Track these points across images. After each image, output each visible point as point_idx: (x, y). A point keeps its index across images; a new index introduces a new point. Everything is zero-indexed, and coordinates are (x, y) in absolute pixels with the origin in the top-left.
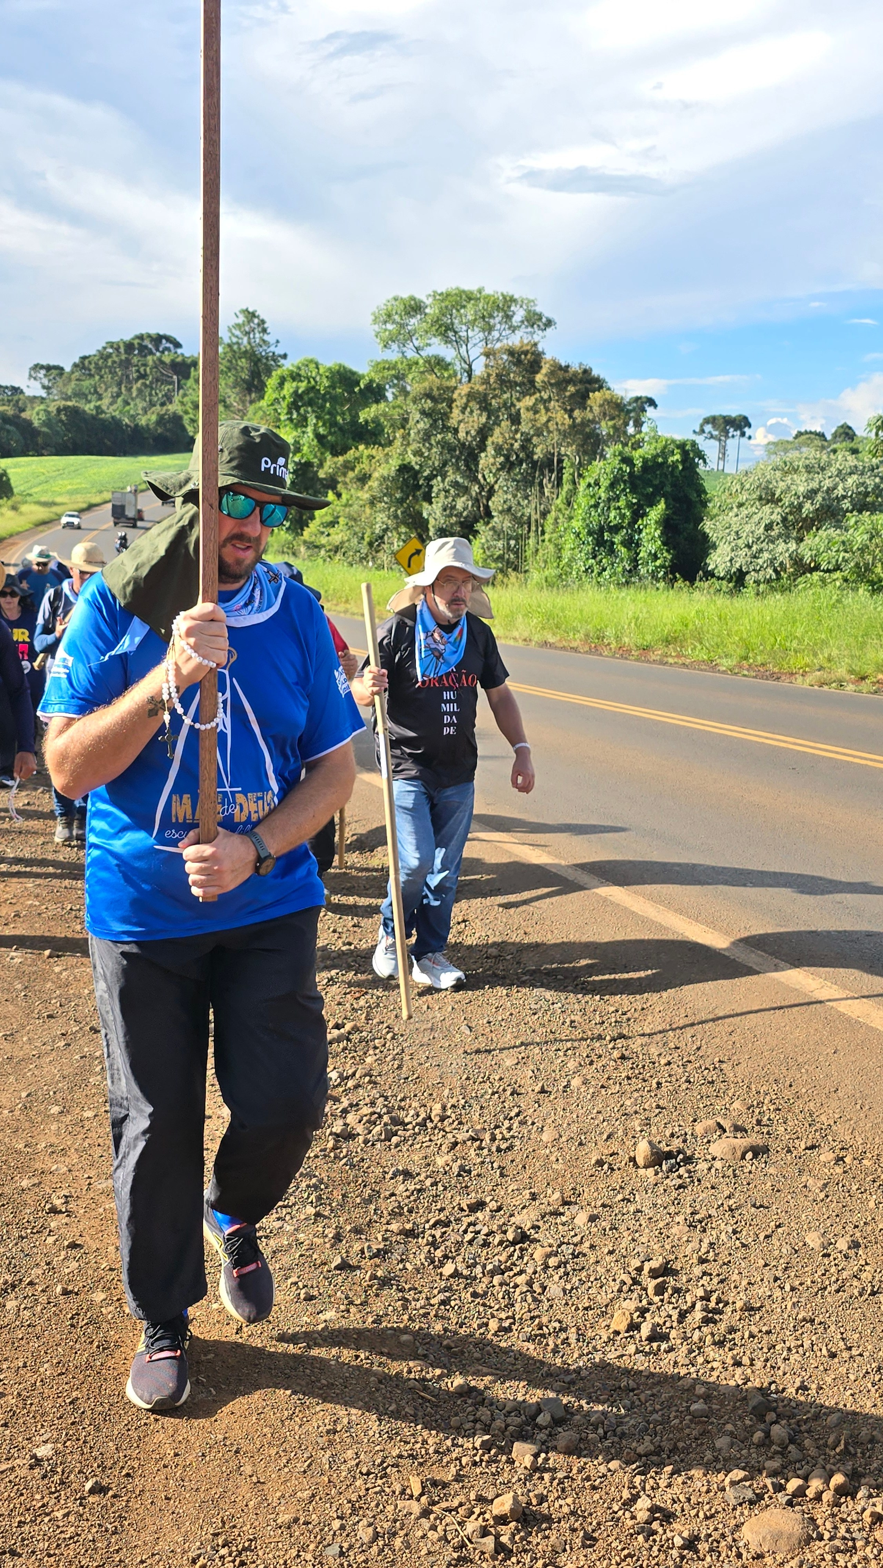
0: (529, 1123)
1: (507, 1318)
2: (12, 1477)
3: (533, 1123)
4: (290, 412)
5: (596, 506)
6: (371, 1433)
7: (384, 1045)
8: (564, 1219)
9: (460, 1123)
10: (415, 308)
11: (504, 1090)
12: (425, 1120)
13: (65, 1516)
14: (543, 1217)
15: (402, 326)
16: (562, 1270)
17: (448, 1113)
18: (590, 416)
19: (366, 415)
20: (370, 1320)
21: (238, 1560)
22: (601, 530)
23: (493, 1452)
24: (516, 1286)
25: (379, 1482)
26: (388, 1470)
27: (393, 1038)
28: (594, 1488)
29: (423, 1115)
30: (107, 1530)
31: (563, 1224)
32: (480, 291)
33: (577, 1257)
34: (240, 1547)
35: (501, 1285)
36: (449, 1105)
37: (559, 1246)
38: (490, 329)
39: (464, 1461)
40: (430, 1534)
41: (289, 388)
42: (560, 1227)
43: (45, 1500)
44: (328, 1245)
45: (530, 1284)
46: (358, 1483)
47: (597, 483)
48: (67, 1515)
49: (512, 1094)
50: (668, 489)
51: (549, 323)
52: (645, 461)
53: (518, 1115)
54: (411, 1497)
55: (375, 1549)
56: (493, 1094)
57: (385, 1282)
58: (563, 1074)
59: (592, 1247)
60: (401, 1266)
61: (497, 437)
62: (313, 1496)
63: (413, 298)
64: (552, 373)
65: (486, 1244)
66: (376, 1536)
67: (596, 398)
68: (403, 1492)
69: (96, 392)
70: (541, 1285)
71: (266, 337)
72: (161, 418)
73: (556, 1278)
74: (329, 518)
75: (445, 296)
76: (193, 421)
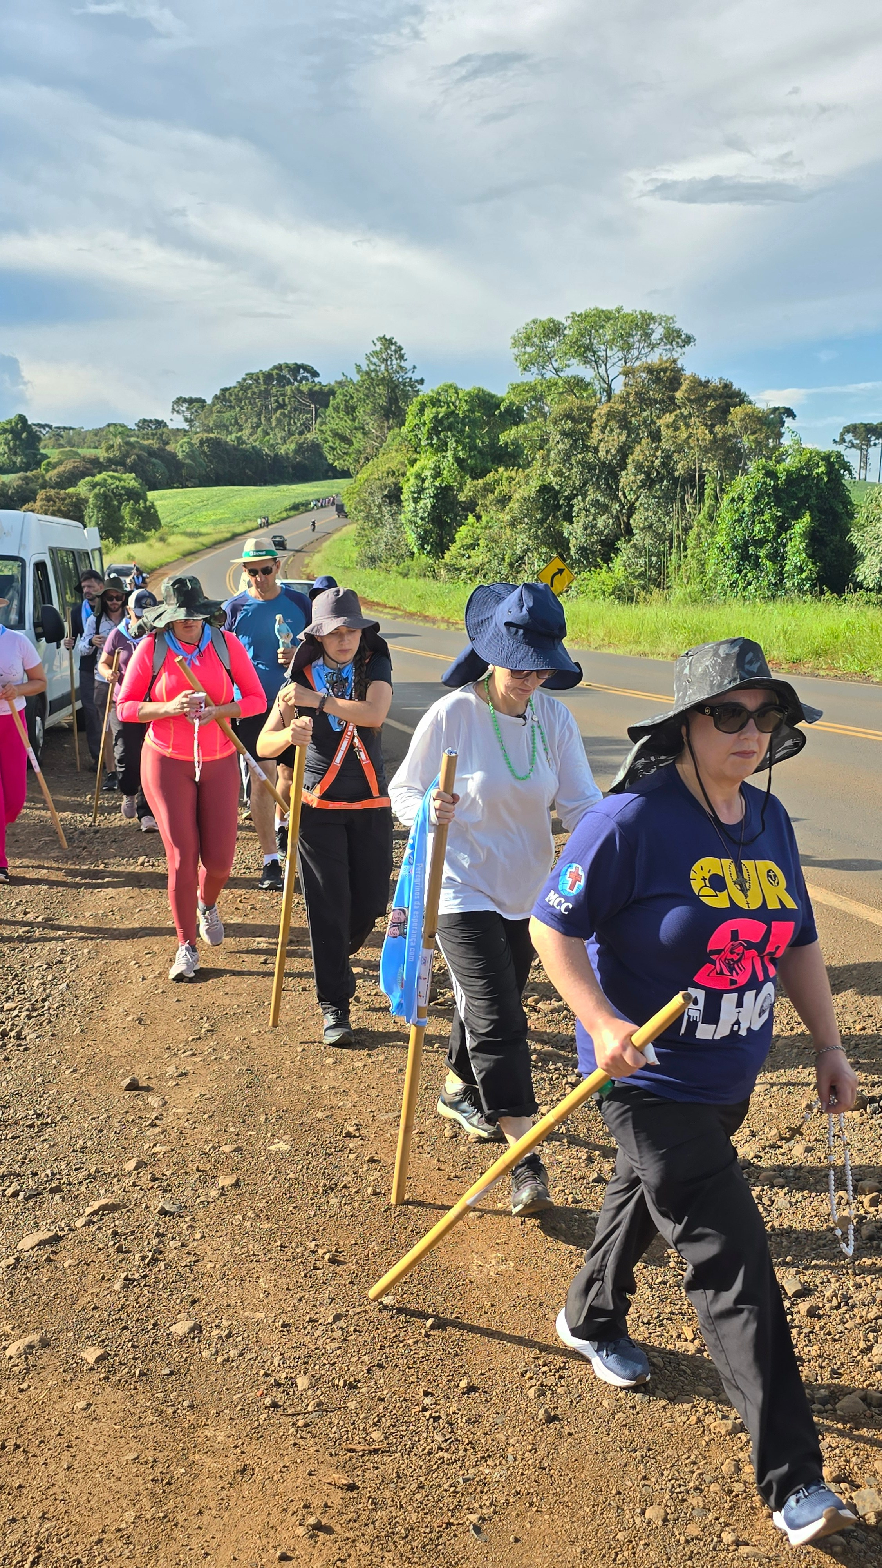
2: (367, 1317)
4: (430, 438)
5: (740, 520)
6: (645, 1296)
8: (782, 1150)
10: (553, 330)
14: (764, 1149)
15: (541, 348)
18: (731, 431)
19: (506, 437)
21: (557, 1375)
22: (746, 544)
25: (658, 1329)
26: (664, 1322)
28: (835, 1340)
30: (449, 1353)
32: (618, 311)
34: (557, 1367)
38: (629, 348)
41: (429, 413)
42: (780, 1157)
43: (397, 1332)
44: (583, 1165)
46: (642, 1329)
47: (741, 498)
48: (416, 1342)
50: (813, 501)
51: (688, 340)
52: (789, 474)
54: (686, 1340)
61: (637, 454)
63: (552, 321)
64: (692, 389)
67: (737, 413)
68: (679, 1336)
69: (237, 423)
70: (770, 1199)
71: (403, 364)
72: (300, 446)
73: (782, 1194)
74: (469, 541)
75: (584, 317)
76: (333, 449)
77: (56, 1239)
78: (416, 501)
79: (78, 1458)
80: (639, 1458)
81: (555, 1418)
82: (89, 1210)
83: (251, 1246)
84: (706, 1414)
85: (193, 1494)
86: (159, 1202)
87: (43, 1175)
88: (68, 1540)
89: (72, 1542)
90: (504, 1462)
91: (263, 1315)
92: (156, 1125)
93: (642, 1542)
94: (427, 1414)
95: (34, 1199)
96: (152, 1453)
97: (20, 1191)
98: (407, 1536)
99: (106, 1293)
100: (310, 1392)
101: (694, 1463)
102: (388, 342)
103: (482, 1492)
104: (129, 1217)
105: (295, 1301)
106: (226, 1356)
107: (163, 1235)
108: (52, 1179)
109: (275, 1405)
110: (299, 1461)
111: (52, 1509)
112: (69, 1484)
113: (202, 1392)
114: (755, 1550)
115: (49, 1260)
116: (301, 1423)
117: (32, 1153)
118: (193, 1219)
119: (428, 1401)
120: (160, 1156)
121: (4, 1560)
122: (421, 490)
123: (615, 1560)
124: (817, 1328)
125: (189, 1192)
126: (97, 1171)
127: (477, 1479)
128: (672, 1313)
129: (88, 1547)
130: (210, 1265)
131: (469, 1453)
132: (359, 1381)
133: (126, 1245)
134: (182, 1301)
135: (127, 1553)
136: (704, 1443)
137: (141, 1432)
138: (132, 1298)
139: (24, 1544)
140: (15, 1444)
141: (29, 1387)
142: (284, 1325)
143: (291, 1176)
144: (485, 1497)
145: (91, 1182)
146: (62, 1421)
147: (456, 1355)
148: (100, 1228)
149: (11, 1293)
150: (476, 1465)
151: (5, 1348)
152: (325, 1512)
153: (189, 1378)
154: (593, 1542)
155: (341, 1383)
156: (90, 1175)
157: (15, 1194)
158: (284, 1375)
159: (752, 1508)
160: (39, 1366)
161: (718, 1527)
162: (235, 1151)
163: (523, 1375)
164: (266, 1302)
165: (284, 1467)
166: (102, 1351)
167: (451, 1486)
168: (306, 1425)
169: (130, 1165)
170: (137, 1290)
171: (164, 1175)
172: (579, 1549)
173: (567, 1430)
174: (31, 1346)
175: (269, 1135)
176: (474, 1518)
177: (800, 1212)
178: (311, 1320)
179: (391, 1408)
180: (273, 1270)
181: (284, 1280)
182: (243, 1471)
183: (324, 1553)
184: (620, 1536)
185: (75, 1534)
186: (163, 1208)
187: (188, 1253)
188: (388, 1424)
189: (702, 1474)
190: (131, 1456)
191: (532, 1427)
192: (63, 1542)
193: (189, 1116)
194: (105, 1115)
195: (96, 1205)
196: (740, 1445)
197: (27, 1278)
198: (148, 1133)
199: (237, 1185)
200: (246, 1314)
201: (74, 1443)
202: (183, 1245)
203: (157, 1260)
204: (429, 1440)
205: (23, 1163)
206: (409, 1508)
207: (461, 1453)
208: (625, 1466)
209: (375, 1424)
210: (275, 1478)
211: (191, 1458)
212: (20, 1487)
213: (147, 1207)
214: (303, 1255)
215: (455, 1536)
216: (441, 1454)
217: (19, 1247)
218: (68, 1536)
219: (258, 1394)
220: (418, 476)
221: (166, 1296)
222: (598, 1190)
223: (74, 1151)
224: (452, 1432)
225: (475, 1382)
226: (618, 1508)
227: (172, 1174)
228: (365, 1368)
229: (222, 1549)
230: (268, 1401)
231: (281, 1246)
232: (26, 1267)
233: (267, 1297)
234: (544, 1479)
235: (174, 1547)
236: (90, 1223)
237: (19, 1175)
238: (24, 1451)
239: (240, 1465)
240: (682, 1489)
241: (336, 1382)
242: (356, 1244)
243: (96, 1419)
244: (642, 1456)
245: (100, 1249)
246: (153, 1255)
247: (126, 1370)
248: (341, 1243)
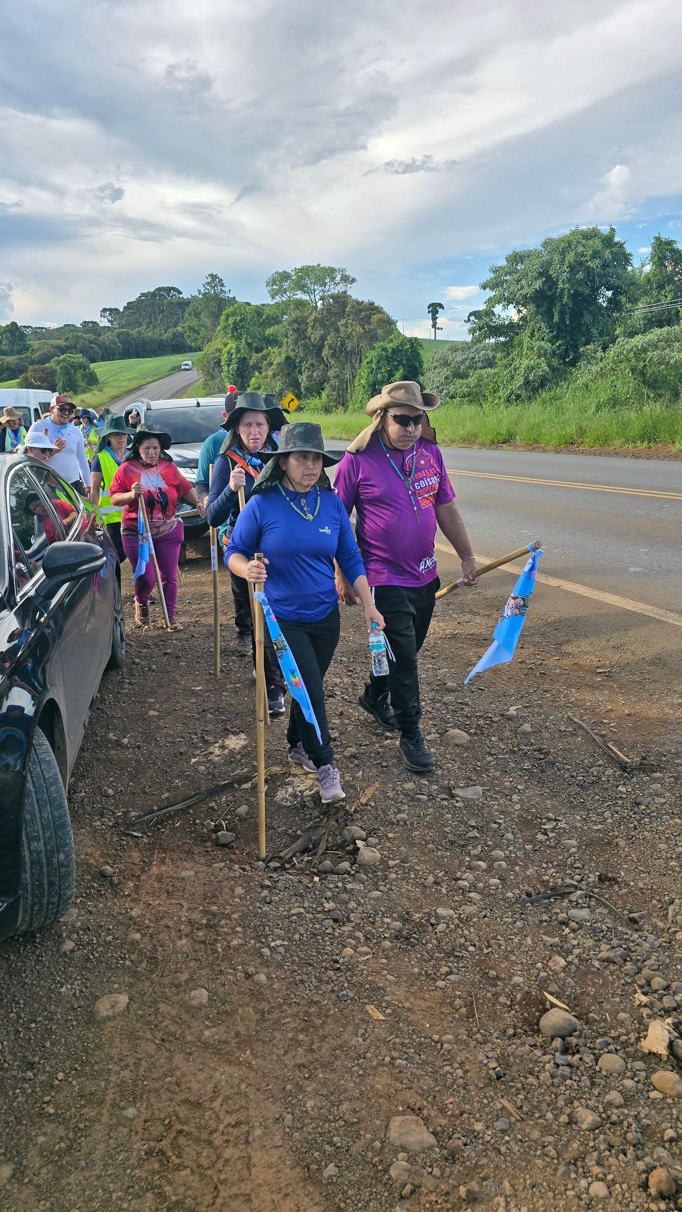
4: (232, 332)
5: (372, 372)
10: (285, 276)
15: (281, 287)
18: (372, 327)
19: (269, 331)
22: (374, 385)
32: (318, 265)
38: (325, 284)
41: (231, 320)
47: (371, 361)
50: (405, 362)
51: (353, 280)
52: (393, 349)
61: (329, 340)
63: (284, 272)
64: (353, 307)
67: (375, 318)
69: (138, 322)
71: (223, 289)
72: (174, 335)
74: (256, 385)
75: (301, 270)
76: (189, 336)
78: (228, 365)
102: (214, 277)
122: (231, 360)
220: (228, 353)
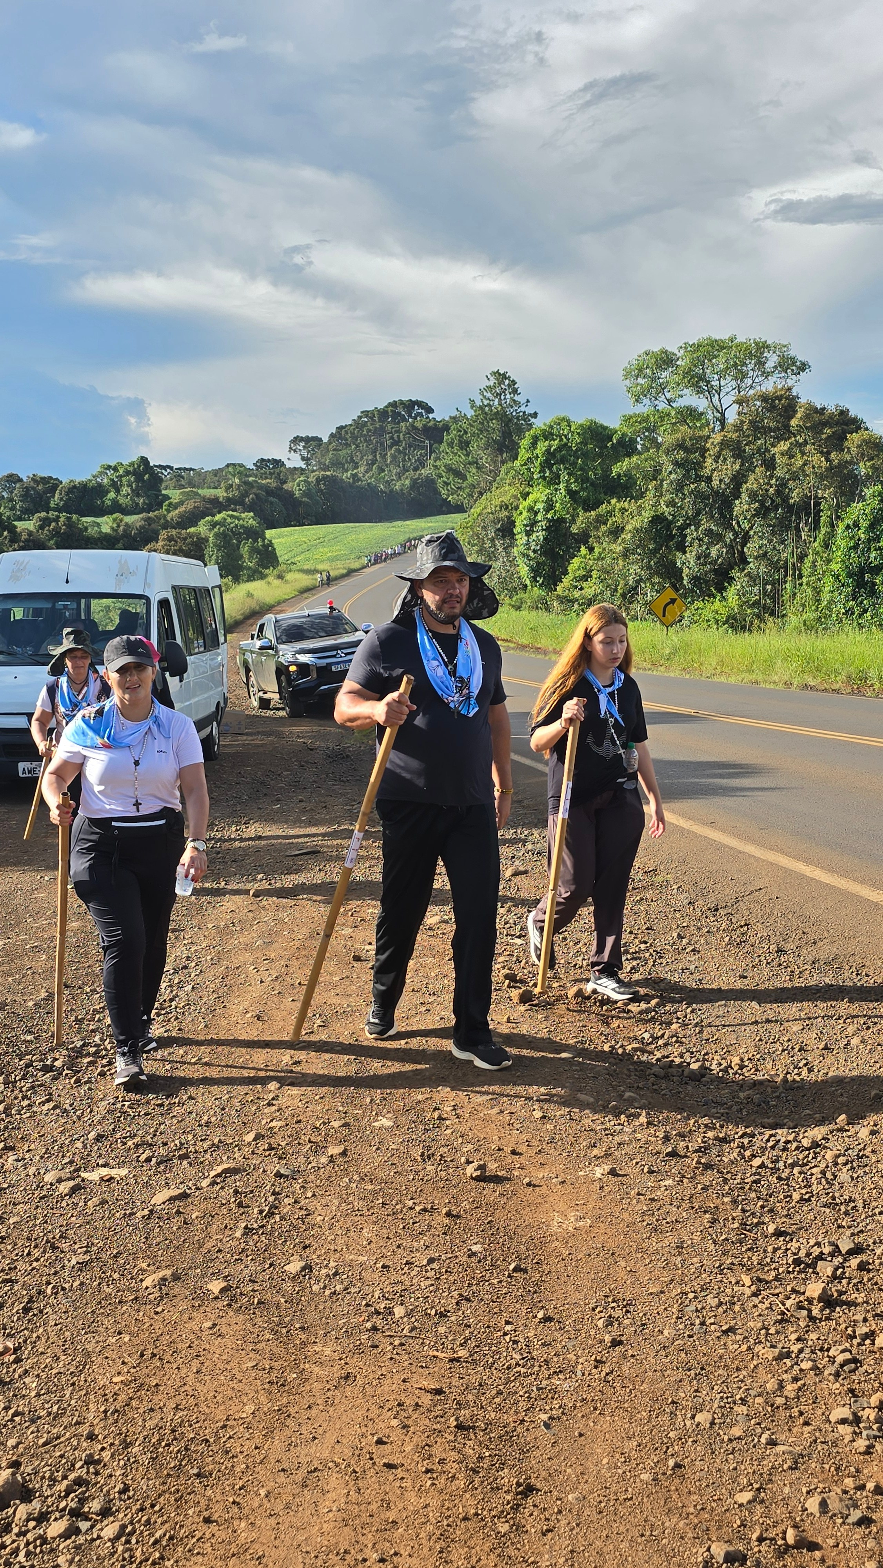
0: (816, 1070)
1: (807, 1193)
2: (457, 1261)
3: (819, 1071)
4: (542, 471)
5: (856, 547)
7: (686, 1017)
8: (849, 1134)
9: (757, 1070)
10: (666, 361)
11: (793, 1048)
12: (727, 1068)
13: (499, 1282)
14: (831, 1132)
15: (654, 379)
16: (849, 1165)
17: (746, 1064)
18: (848, 458)
19: (619, 468)
20: (700, 1187)
21: (624, 1310)
23: (802, 1266)
24: (812, 1174)
25: (719, 1276)
26: (725, 1271)
27: (692, 1012)
29: (725, 1064)
30: (529, 1291)
31: (849, 1137)
32: (732, 340)
33: (861, 1158)
35: (800, 1173)
36: (746, 1059)
37: (846, 1151)
38: (743, 376)
39: (781, 1270)
40: (760, 1305)
41: (542, 447)
42: (846, 1139)
43: (484, 1274)
44: (660, 1142)
45: (823, 1173)
46: (703, 1276)
47: (856, 525)
48: (500, 1282)
49: (799, 1051)
51: (803, 367)
53: (805, 1065)
54: (743, 1285)
55: (720, 1310)
56: (783, 1050)
57: (708, 1167)
58: (844, 1036)
59: (873, 1151)
60: (719, 1159)
61: (751, 483)
62: (672, 1280)
63: (664, 352)
64: (807, 417)
65: (785, 1149)
66: (720, 1304)
67: (854, 439)
68: (737, 1283)
69: (352, 460)
70: (833, 1174)
71: (517, 398)
72: (417, 482)
73: (845, 1170)
74: (582, 573)
75: (696, 347)
76: (447, 484)
77: (184, 1196)
78: (528, 534)
79: (206, 1365)
80: (693, 1375)
81: (620, 1343)
82: (213, 1173)
83: (356, 1204)
84: (756, 1343)
85: (304, 1393)
86: (275, 1166)
87: (172, 1145)
88: (197, 1425)
89: (201, 1427)
90: (573, 1376)
91: (366, 1258)
92: (273, 1105)
93: (691, 1440)
94: (507, 1338)
95: (165, 1164)
96: (269, 1362)
97: (153, 1156)
98: (486, 1429)
99: (228, 1239)
100: (405, 1319)
101: (742, 1381)
102: (502, 377)
103: (553, 1398)
104: (248, 1179)
105: (394, 1247)
106: (333, 1290)
107: (278, 1194)
108: (180, 1149)
109: (375, 1329)
110: (394, 1371)
111: (184, 1402)
112: (198, 1384)
113: (311, 1317)
114: (791, 1448)
115: (178, 1213)
116: (397, 1343)
117: (162, 1127)
118: (306, 1182)
119: (508, 1328)
120: (276, 1130)
121: (145, 1439)
122: (533, 524)
123: (666, 1452)
124: (866, 1280)
125: (301, 1159)
126: (220, 1141)
127: (549, 1388)
128: (732, 1264)
129: (215, 1430)
130: (319, 1218)
131: (543, 1369)
132: (449, 1311)
133: (246, 1201)
134: (294, 1246)
135: (247, 1435)
136: (752, 1366)
137: (260, 1346)
138: (251, 1243)
139: (161, 1428)
140: (152, 1353)
141: (163, 1310)
142: (384, 1267)
143: (393, 1147)
144: (555, 1402)
145: (214, 1151)
146: (192, 1337)
147: (535, 1292)
148: (223, 1188)
149: (146, 1238)
150: (549, 1378)
151: (142, 1280)
152: (416, 1410)
153: (300, 1307)
154: (647, 1438)
155: (433, 1312)
156: (213, 1144)
157: (148, 1160)
158: (383, 1306)
159: (790, 1416)
160: (171, 1295)
161: (759, 1430)
162: (343, 1126)
163: (594, 1309)
164: (368, 1247)
165: (382, 1375)
166: (226, 1284)
167: (526, 1393)
168: (402, 1344)
169: (250, 1137)
170: (255, 1237)
171: (279, 1145)
172: (635, 1443)
173: (630, 1353)
174: (164, 1279)
175: (374, 1113)
176: (545, 1417)
177: (860, 1185)
178: (407, 1263)
179: (476, 1332)
180: (375, 1223)
181: (385, 1231)
182: (347, 1377)
183: (415, 1439)
184: (672, 1435)
185: (204, 1421)
186: (278, 1171)
187: (301, 1208)
188: (473, 1345)
189: (748, 1389)
190: (250, 1364)
191: (600, 1350)
192: (194, 1426)
193: (302, 1097)
194: (227, 1096)
195: (219, 1169)
196: (785, 1369)
197: (159, 1226)
198: (266, 1111)
199: (344, 1153)
200: (351, 1257)
201: (202, 1354)
202: (296, 1202)
203: (273, 1214)
204: (508, 1358)
205: (155, 1135)
206: (489, 1409)
207: (536, 1369)
208: (680, 1381)
209: (461, 1345)
210: (374, 1383)
211: (302, 1366)
212: (157, 1385)
213: (264, 1171)
214: (402, 1211)
215: (528, 1430)
216: (518, 1369)
217: (153, 1202)
218: (198, 1422)
219: (361, 1319)
220: (531, 509)
221: (280, 1242)
222: (673, 1163)
223: (199, 1125)
224: (530, 1353)
225: (550, 1313)
226: (671, 1413)
227: (287, 1144)
228: (454, 1301)
229: (327, 1435)
230: (369, 1325)
231: (383, 1203)
232: (159, 1218)
233: (369, 1244)
234: (609, 1391)
235: (288, 1432)
236: (213, 1183)
237: (151, 1145)
238: (160, 1358)
239: (343, 1373)
240: (730, 1400)
241: (429, 1311)
242: (449, 1202)
243: (220, 1335)
244: (696, 1374)
245: (224, 1205)
246: (269, 1210)
247: (247, 1299)
248: (436, 1202)
